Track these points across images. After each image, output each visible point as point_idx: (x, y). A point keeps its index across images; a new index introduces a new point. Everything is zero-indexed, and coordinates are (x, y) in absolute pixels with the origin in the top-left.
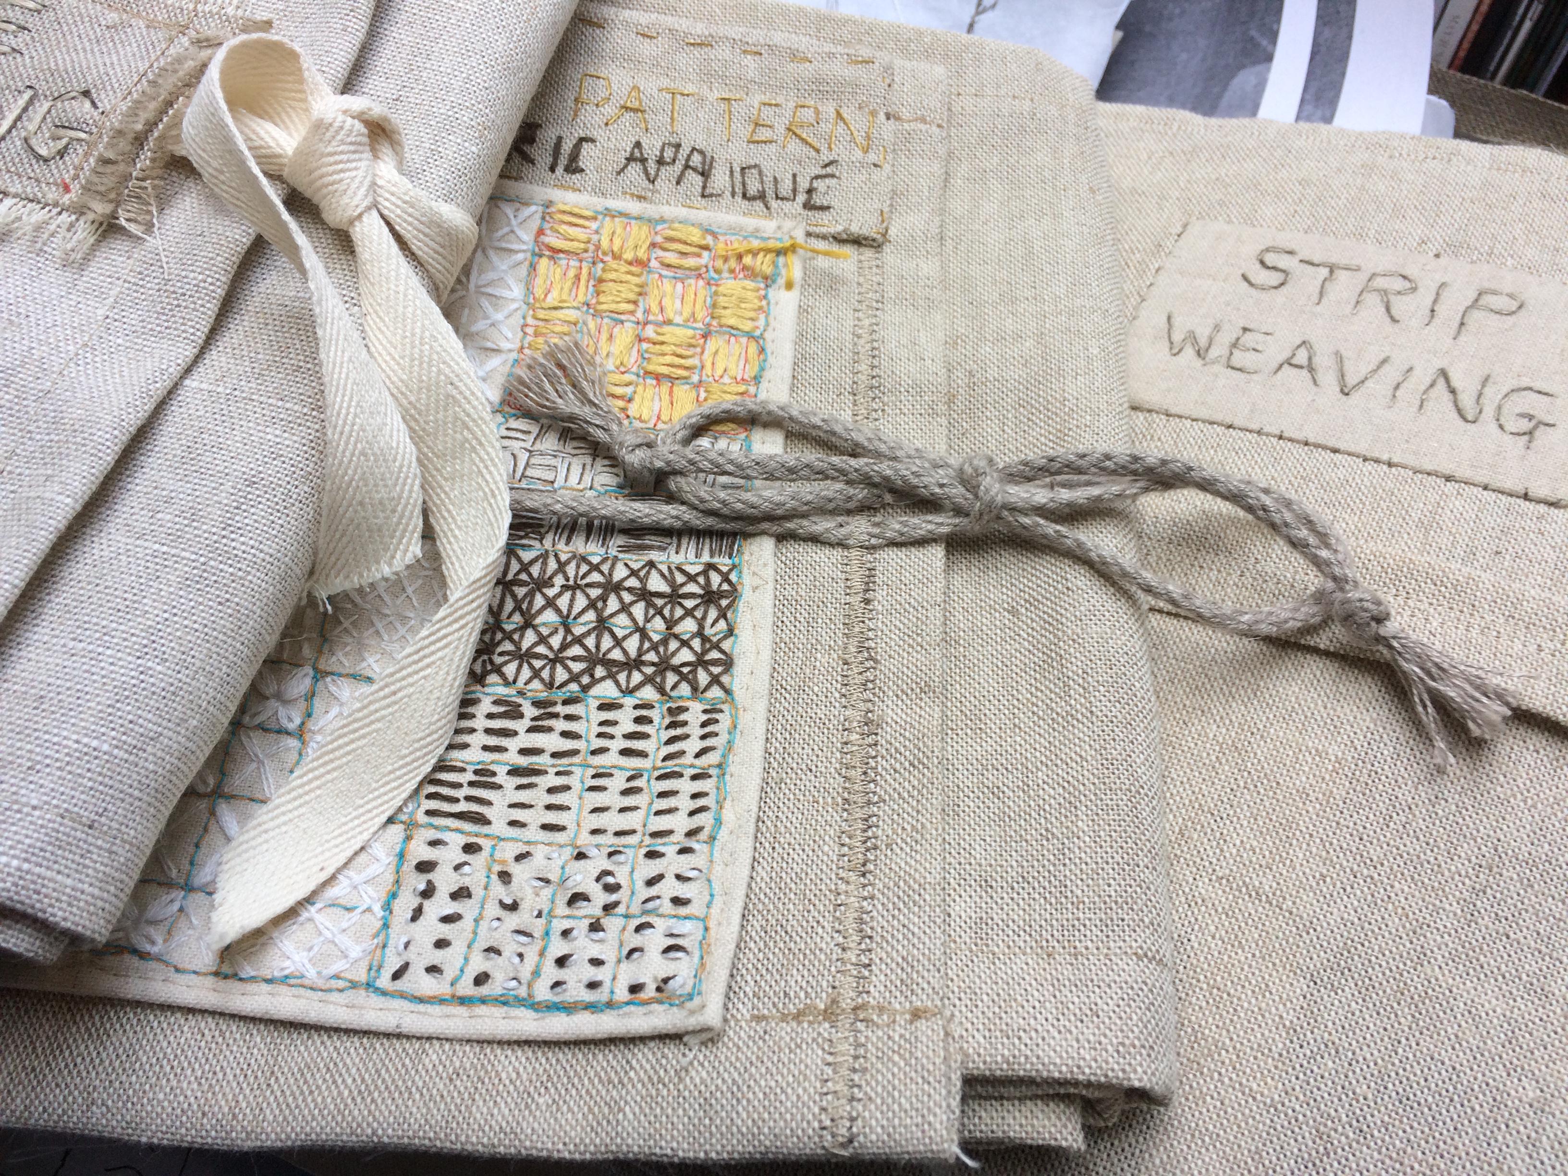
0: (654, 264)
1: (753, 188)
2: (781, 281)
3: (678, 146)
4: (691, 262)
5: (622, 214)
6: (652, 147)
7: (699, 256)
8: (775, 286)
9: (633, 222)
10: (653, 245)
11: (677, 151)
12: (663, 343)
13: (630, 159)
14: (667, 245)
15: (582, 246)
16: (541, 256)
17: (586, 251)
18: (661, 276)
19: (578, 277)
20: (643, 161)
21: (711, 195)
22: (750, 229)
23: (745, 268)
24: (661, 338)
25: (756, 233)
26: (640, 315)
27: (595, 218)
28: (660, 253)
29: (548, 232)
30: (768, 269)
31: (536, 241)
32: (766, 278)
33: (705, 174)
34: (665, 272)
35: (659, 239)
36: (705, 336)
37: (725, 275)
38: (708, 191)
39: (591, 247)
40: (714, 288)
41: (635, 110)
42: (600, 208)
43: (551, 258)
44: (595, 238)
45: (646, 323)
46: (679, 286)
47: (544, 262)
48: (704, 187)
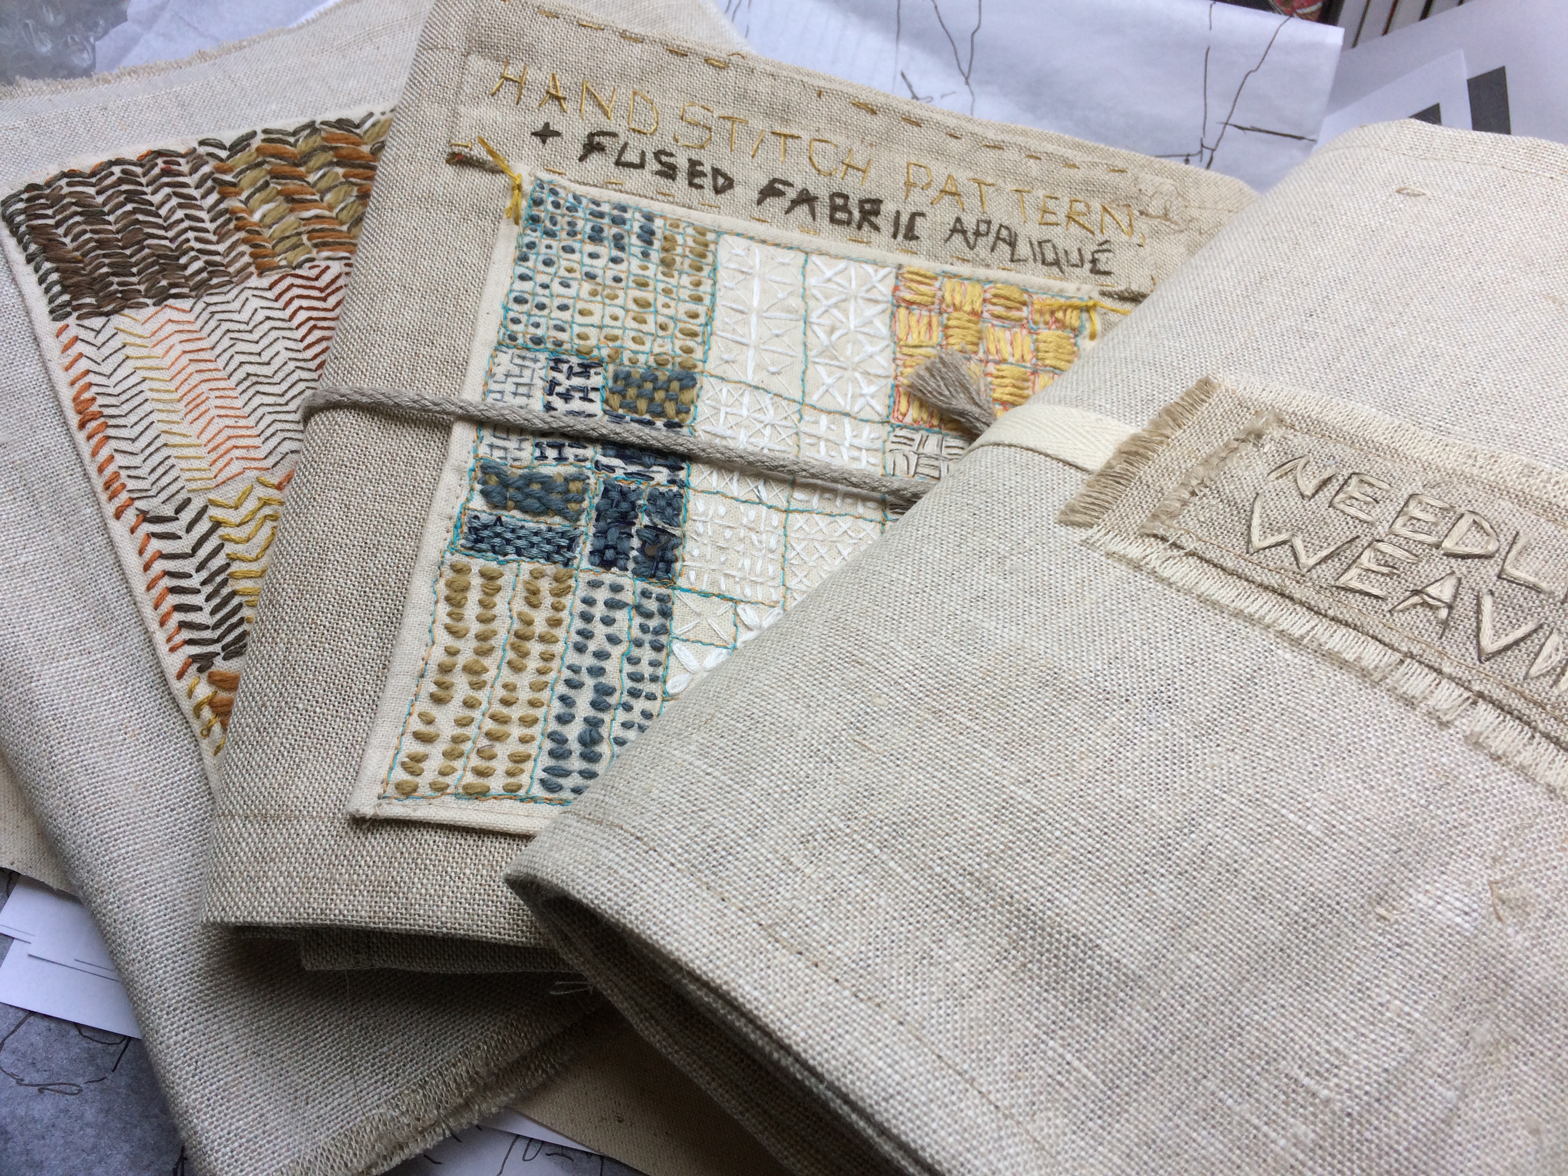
0: (985, 315)
1: (1050, 256)
2: (1087, 332)
3: (989, 223)
4: (1015, 314)
5: (956, 276)
6: (970, 222)
7: (1018, 309)
8: (1081, 337)
9: (966, 282)
10: (985, 301)
11: (989, 227)
12: (1003, 377)
13: (954, 231)
14: (995, 300)
15: (930, 299)
16: (899, 307)
17: (933, 303)
18: (993, 325)
19: (930, 324)
20: (964, 232)
21: (1019, 260)
22: (1056, 290)
23: (1057, 321)
24: (1001, 374)
25: (1060, 293)
26: (981, 355)
27: (935, 279)
28: (990, 307)
29: (902, 288)
30: (1076, 323)
31: (893, 296)
32: (1073, 329)
33: (1012, 244)
34: (995, 322)
35: (988, 296)
36: (1035, 372)
37: (1042, 326)
38: (1016, 257)
39: (937, 301)
40: (1035, 336)
41: (953, 194)
42: (938, 271)
43: (907, 308)
44: (939, 293)
45: (987, 362)
46: (1008, 333)
47: (902, 312)
48: (1013, 254)
